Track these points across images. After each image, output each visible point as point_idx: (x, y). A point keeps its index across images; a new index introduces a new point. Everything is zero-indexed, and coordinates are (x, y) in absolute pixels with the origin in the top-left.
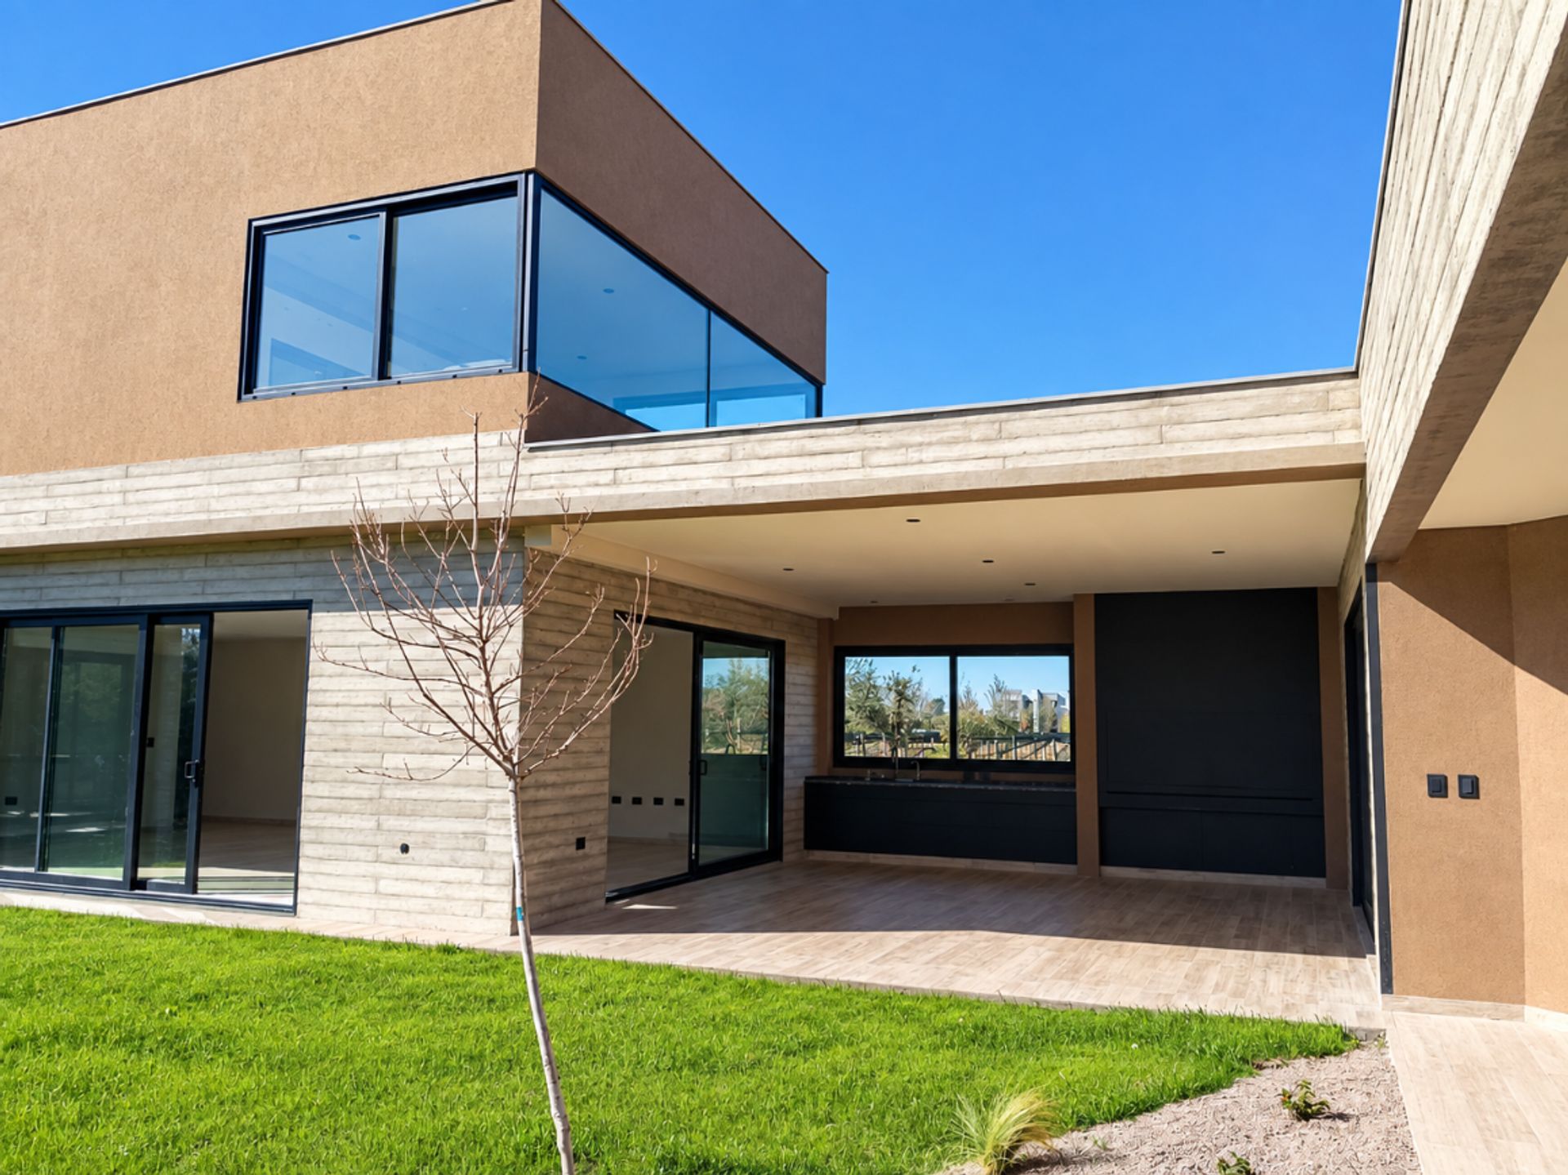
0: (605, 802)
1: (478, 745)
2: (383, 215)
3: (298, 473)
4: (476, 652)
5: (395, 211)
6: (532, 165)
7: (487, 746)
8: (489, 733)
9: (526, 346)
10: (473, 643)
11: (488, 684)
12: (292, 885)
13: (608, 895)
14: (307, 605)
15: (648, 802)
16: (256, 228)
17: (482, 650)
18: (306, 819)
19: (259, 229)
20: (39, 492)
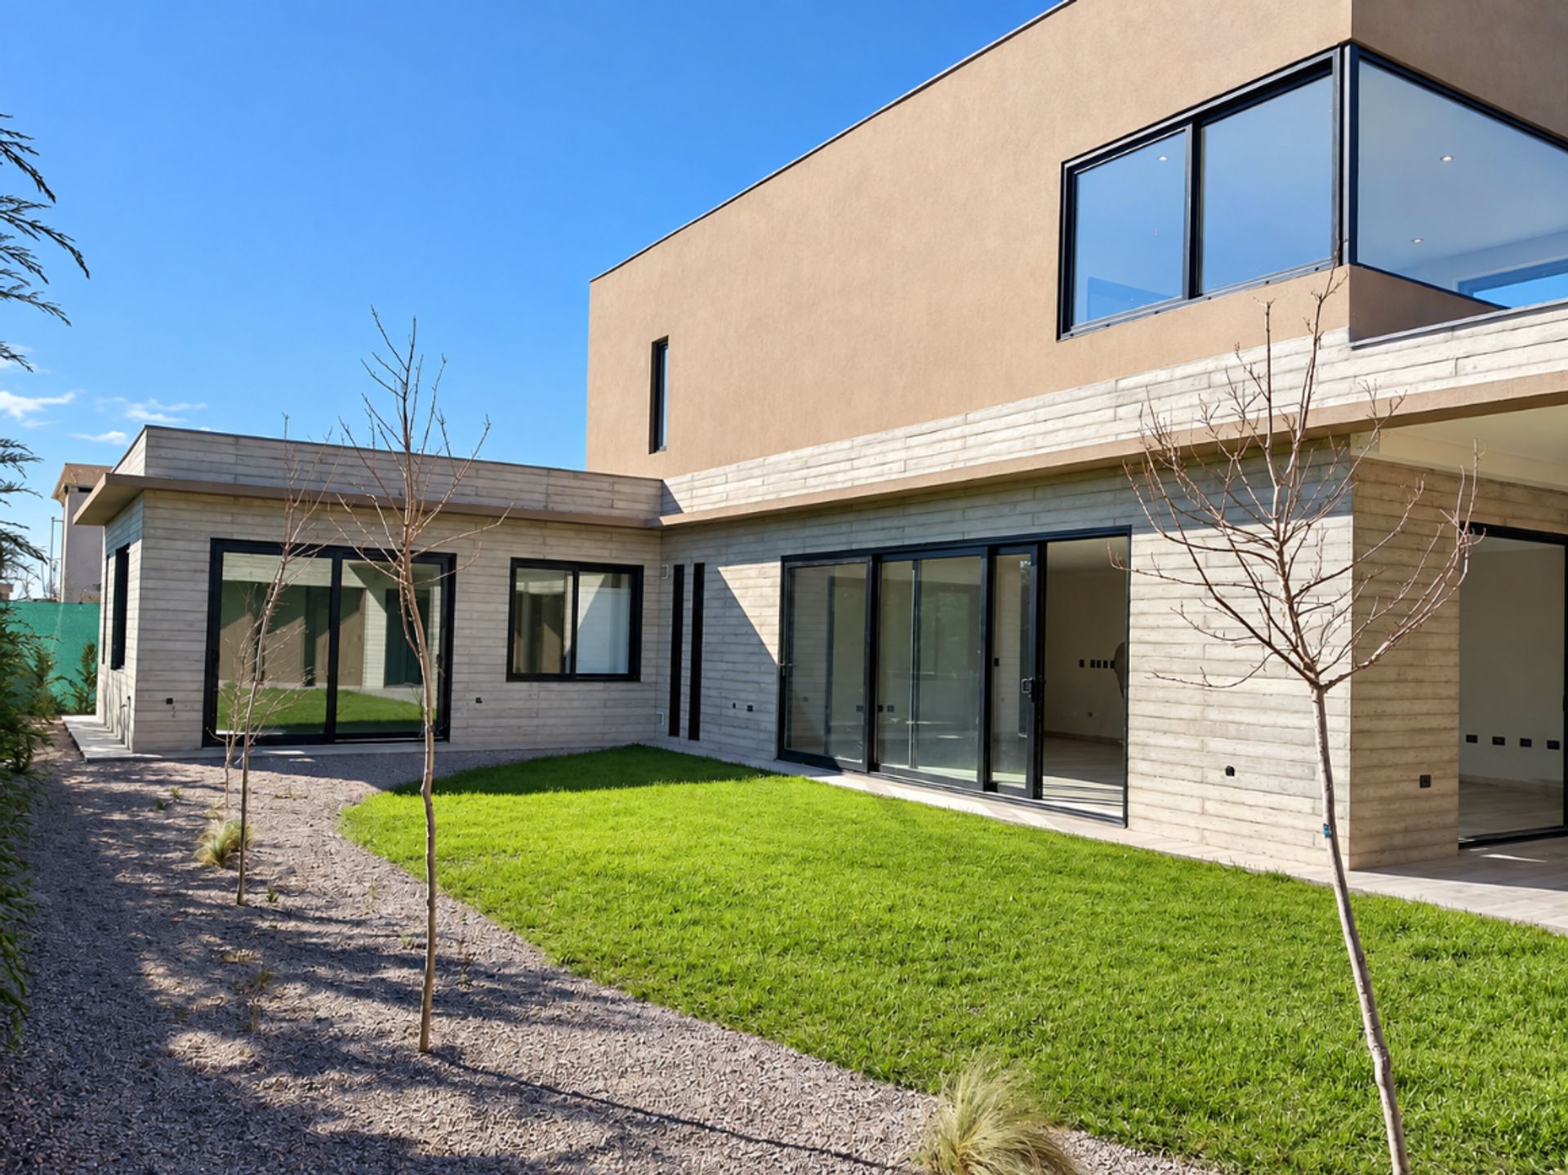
0: (1455, 737)
1: (1277, 652)
2: (1189, 128)
3: (1114, 402)
4: (1272, 554)
5: (1202, 119)
6: (1348, 36)
7: (1285, 653)
8: (1289, 640)
9: (1346, 235)
10: (1269, 546)
11: (1287, 588)
12: (1121, 797)
13: (1462, 840)
14: (1126, 532)
15: (1513, 742)
16: (1069, 169)
17: (1280, 553)
18: (1133, 737)
19: (1071, 169)
20: (898, 445)
